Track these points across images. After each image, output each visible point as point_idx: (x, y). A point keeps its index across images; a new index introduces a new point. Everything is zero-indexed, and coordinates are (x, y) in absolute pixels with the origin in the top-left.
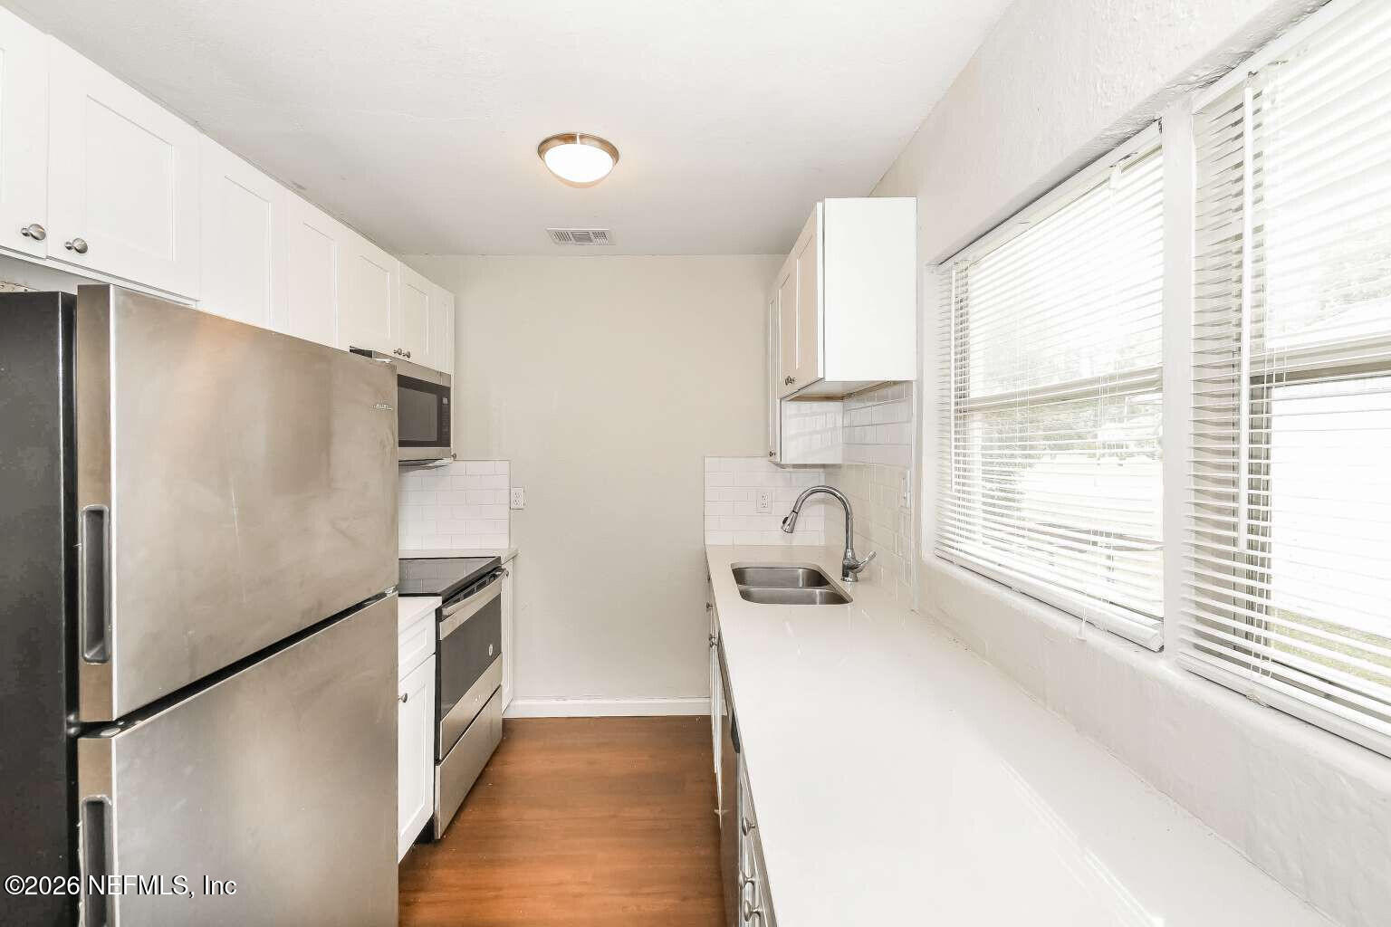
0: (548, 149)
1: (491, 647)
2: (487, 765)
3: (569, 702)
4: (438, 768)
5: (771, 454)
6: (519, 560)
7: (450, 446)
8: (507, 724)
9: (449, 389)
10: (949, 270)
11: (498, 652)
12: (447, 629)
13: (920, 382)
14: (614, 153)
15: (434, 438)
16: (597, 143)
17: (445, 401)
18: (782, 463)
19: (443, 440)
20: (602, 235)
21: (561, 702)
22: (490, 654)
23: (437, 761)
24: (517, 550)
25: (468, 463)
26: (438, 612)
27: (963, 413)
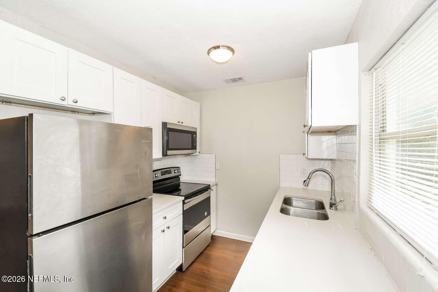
0: (211, 52)
1: (206, 213)
2: (204, 250)
3: (233, 234)
4: (183, 249)
5: (304, 154)
6: (218, 186)
7: (196, 149)
8: (213, 237)
9: (196, 132)
10: (372, 73)
11: (209, 214)
12: (187, 207)
13: (360, 125)
14: (232, 50)
15: (190, 147)
16: (226, 48)
17: (195, 136)
18: (309, 157)
19: (194, 147)
20: (240, 79)
21: (230, 233)
22: (206, 215)
23: (183, 247)
24: (217, 182)
25: (204, 154)
26: (183, 201)
27: (382, 140)
